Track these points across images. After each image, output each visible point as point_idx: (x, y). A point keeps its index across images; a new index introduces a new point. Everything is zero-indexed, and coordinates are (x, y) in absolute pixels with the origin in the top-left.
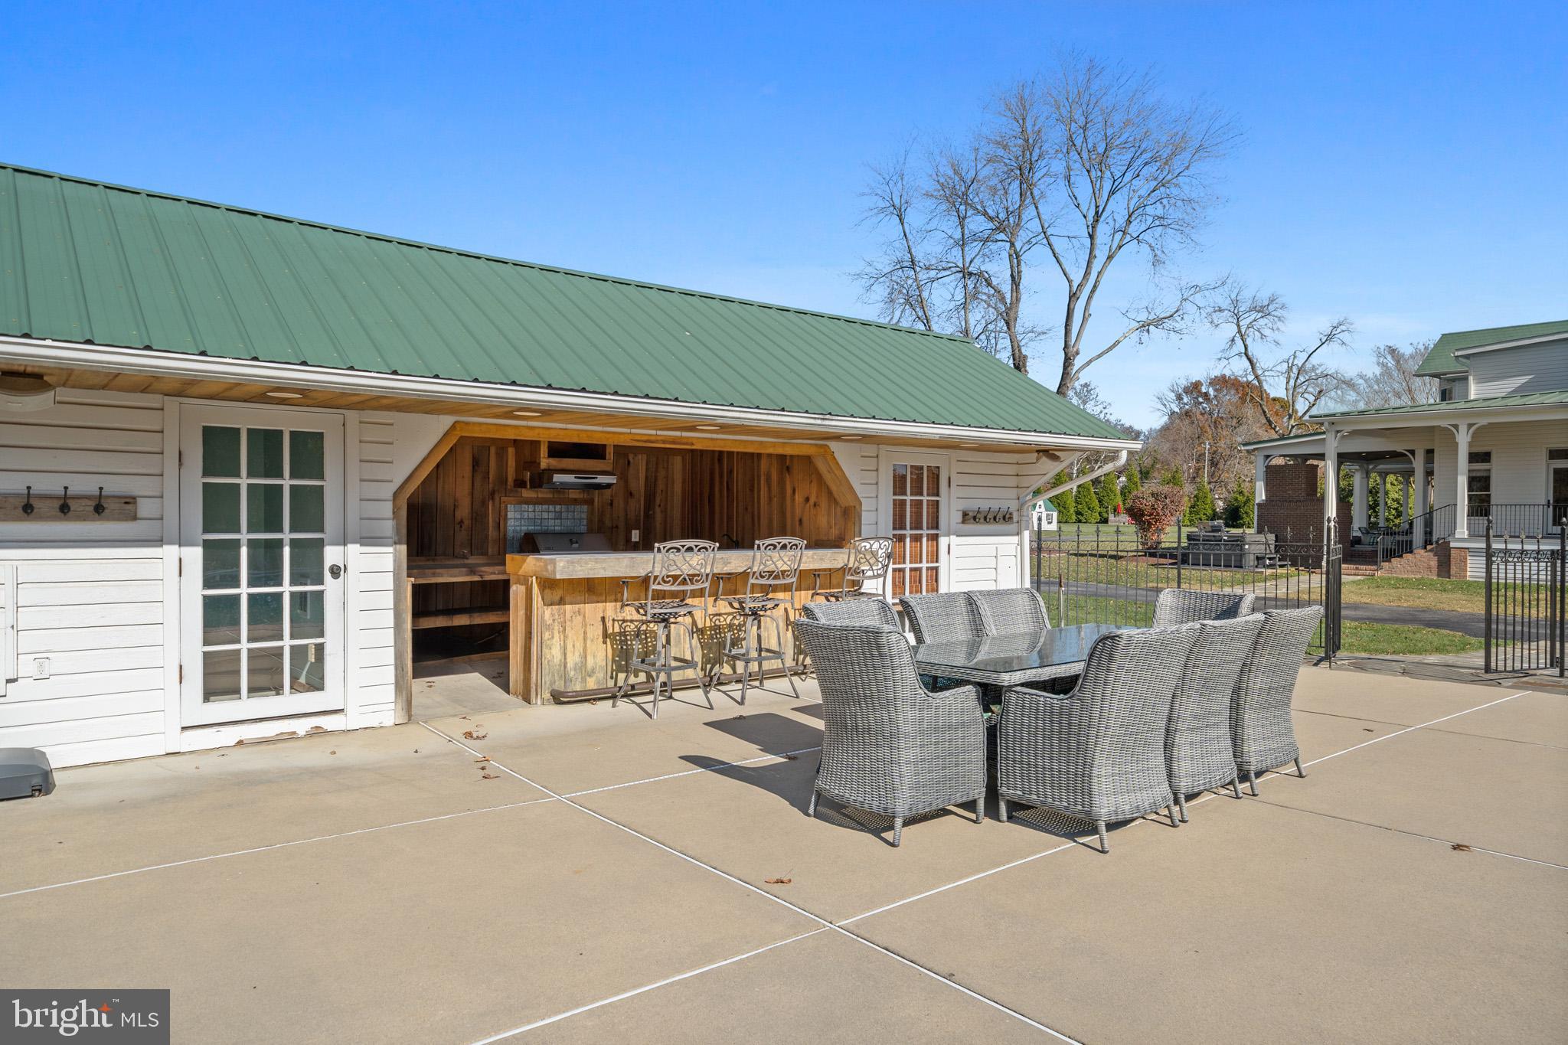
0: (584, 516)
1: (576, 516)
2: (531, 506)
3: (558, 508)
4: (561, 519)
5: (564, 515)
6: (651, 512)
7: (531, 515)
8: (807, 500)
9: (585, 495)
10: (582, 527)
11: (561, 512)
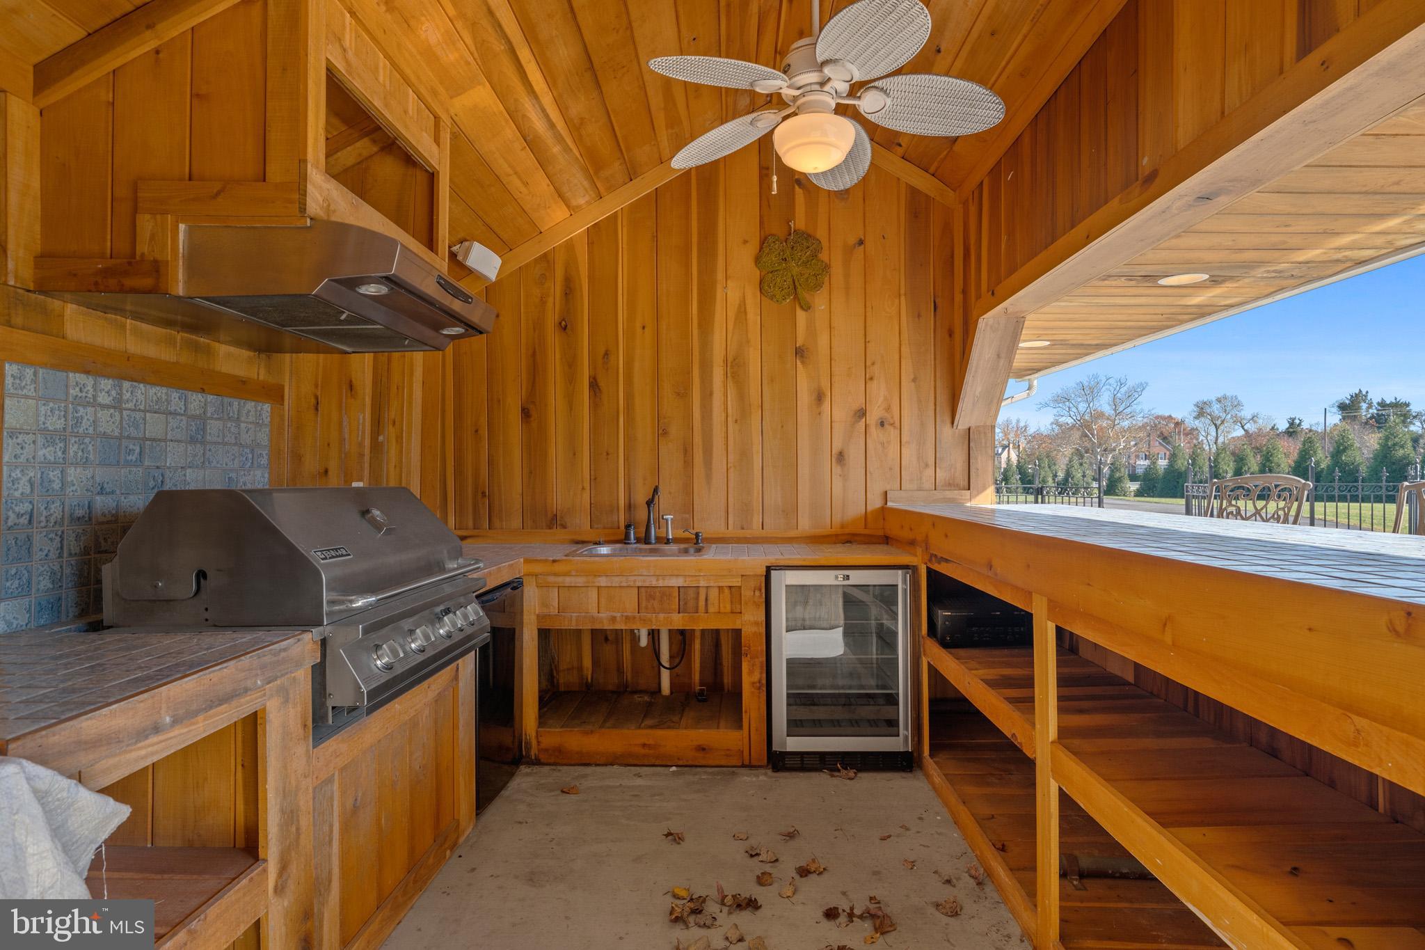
0: (263, 437)
1: (246, 438)
2: (106, 384)
3: (196, 400)
4: (203, 443)
5: (214, 427)
6: (381, 438)
7: (108, 422)
8: (862, 413)
9: (262, 372)
10: (258, 473)
11: (202, 419)
